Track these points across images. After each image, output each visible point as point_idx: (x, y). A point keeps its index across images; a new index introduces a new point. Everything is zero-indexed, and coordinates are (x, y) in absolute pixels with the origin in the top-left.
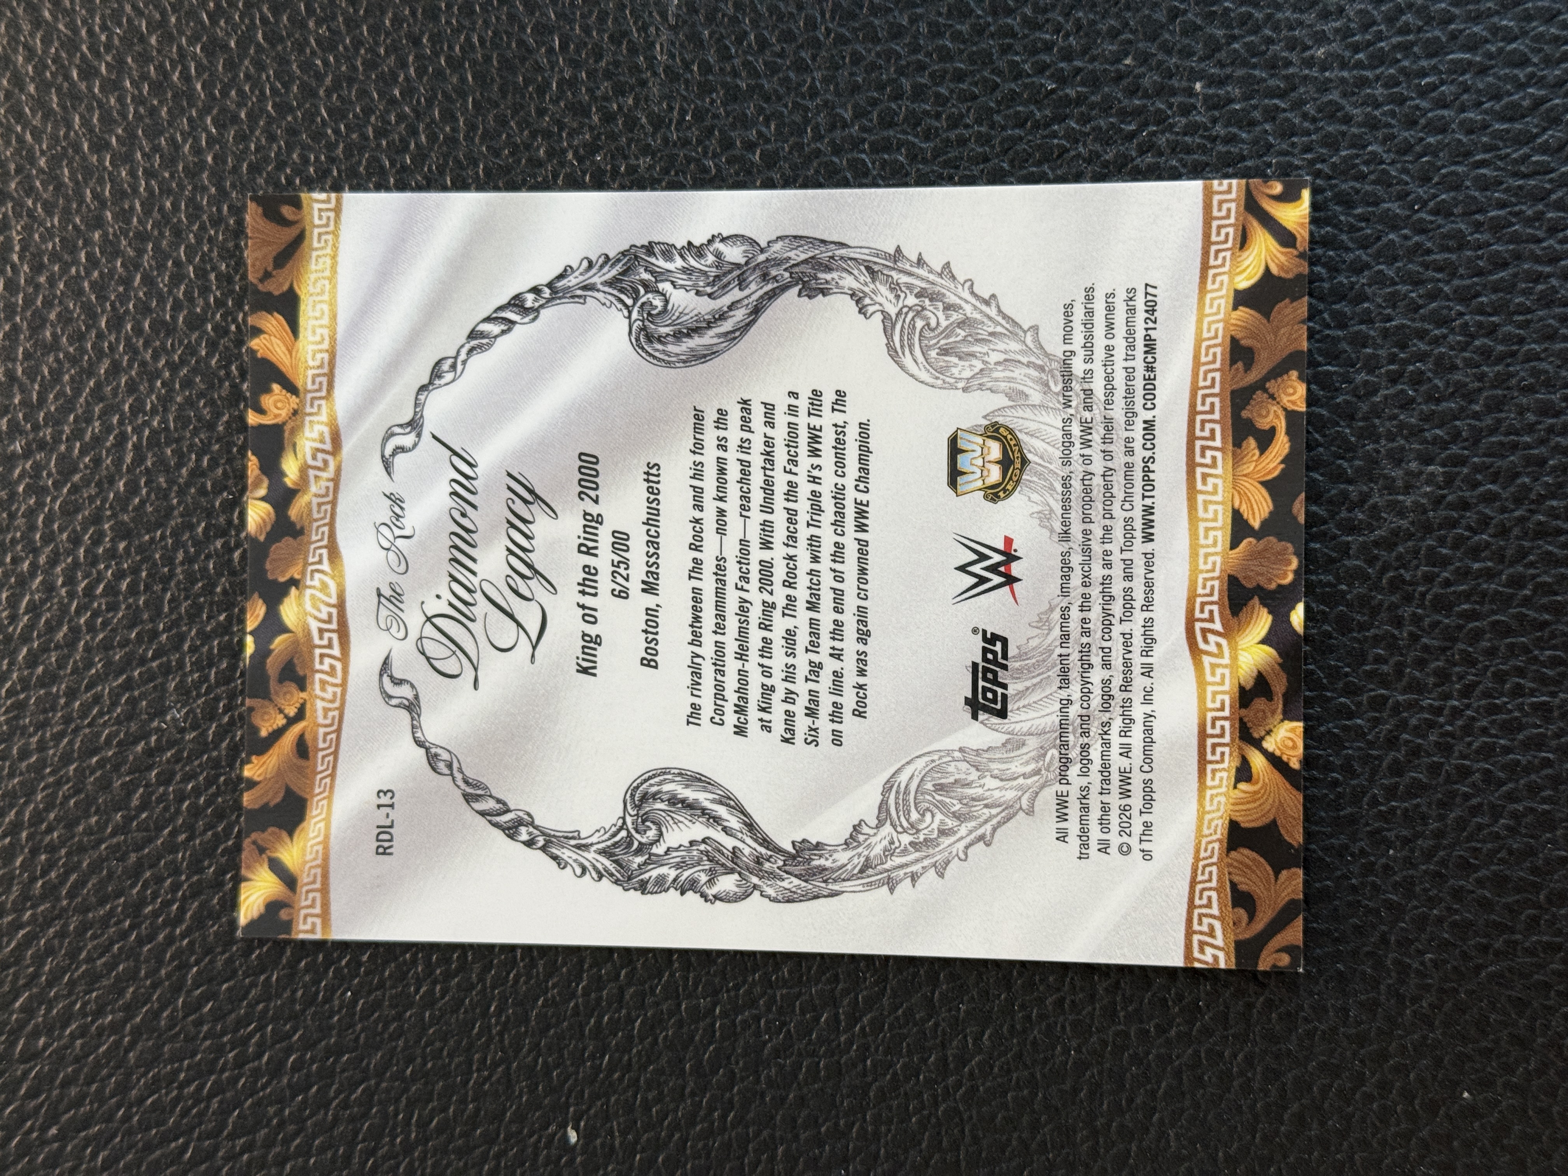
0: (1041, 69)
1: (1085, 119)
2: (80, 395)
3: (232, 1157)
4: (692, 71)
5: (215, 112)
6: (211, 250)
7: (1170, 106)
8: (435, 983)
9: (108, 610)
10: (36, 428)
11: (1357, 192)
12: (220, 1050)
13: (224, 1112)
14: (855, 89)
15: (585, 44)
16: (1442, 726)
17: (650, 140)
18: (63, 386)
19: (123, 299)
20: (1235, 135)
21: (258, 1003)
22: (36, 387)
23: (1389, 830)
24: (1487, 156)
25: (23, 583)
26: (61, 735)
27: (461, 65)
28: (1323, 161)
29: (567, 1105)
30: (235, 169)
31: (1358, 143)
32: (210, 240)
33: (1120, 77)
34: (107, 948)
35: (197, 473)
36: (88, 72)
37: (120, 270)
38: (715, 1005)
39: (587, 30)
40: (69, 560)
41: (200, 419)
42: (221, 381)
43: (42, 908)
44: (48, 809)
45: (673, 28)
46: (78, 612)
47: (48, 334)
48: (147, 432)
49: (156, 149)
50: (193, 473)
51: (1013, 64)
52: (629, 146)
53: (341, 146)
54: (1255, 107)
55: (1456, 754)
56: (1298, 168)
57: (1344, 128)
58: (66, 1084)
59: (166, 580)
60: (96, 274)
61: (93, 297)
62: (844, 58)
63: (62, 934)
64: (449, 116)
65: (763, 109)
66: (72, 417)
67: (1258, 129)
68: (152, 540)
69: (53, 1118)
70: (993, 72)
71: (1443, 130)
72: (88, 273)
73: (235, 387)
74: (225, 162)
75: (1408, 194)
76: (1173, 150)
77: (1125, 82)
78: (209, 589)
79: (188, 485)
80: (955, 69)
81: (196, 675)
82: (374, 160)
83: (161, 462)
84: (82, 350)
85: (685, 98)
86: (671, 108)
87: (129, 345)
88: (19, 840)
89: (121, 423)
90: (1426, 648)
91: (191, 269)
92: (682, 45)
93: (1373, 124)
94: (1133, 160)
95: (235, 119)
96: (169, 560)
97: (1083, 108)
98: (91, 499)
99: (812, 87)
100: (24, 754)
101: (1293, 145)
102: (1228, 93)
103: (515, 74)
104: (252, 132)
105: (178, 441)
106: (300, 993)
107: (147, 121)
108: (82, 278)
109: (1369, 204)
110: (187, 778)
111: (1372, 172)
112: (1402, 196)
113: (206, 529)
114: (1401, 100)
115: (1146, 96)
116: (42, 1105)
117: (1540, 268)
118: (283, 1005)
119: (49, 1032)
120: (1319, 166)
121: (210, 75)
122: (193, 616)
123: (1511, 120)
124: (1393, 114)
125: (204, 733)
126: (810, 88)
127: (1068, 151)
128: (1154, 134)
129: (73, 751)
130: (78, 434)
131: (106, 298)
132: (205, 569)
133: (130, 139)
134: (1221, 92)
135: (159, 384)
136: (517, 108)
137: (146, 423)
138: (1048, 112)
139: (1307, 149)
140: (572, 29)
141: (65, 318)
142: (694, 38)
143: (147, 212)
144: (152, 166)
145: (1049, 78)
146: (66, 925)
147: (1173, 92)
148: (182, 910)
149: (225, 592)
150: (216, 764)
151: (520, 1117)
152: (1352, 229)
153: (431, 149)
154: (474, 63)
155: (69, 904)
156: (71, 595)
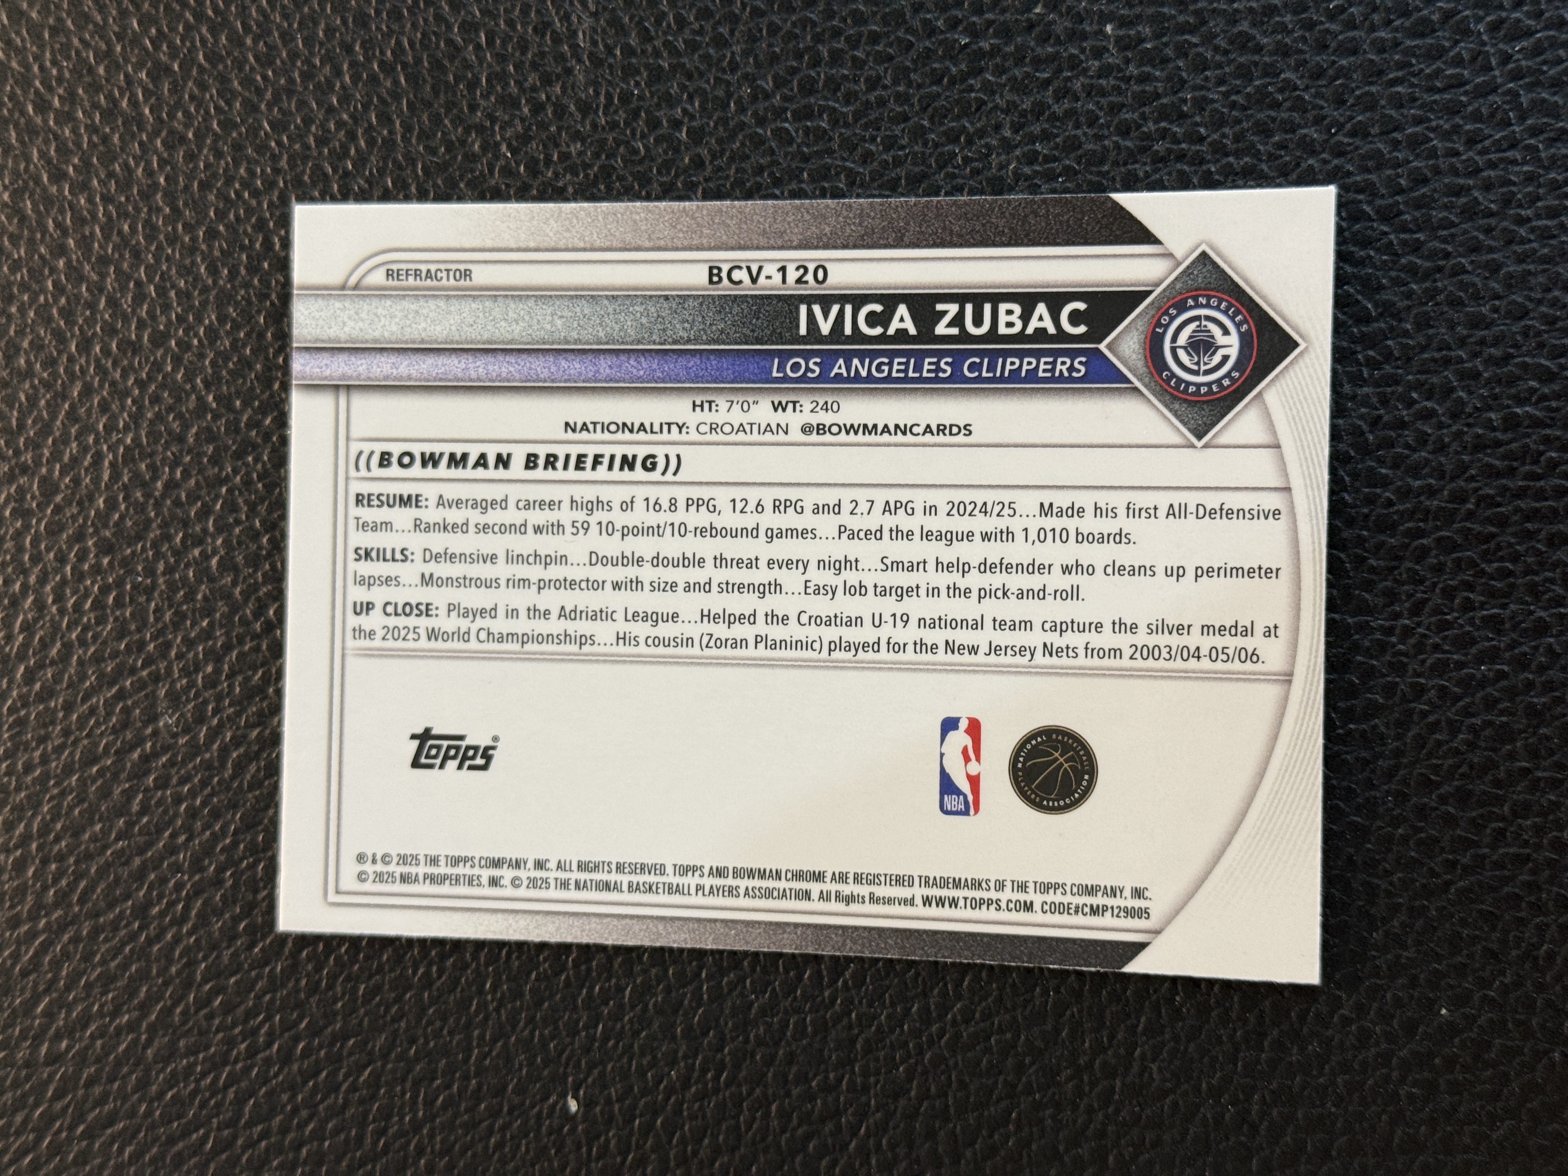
0: (954, 24)
1: (1000, 71)
2: (56, 417)
3: (251, 1144)
4: (615, 56)
5: (164, 134)
6: (169, 268)
7: (1083, 50)
8: (430, 965)
9: (98, 623)
10: (17, 453)
11: (1274, 120)
12: (231, 1043)
13: (240, 1102)
14: (774, 59)
15: (511, 38)
16: (1394, 646)
17: (579, 126)
18: (40, 411)
19: (90, 322)
20: (1149, 74)
21: (265, 994)
22: (15, 413)
23: (1347, 753)
24: (1400, 74)
25: (15, 603)
26: (61, 748)
27: (394, 69)
28: (1238, 92)
29: (565, 1076)
30: (187, 188)
31: (1270, 72)
32: (168, 259)
33: (1031, 26)
34: (118, 950)
35: (171, 485)
36: (42, 106)
37: (85, 294)
38: (700, 968)
39: (511, 23)
40: (58, 578)
41: (170, 432)
42: (188, 395)
43: (55, 915)
44: (54, 820)
45: (595, 15)
46: (69, 627)
47: (22, 361)
48: (122, 450)
49: (111, 175)
50: (168, 486)
51: (926, 22)
52: (560, 134)
53: (285, 157)
54: (1166, 45)
55: (1410, 672)
56: (1213, 101)
57: (1257, 58)
58: (90, 1083)
59: (149, 591)
60: (63, 300)
61: (62, 323)
62: (761, 30)
63: (76, 940)
64: (385, 119)
65: (686, 87)
66: (50, 440)
67: (1171, 65)
68: (133, 553)
69: (80, 1117)
70: (907, 31)
71: (1354, 52)
72: (56, 301)
73: (200, 398)
74: (177, 183)
75: (1324, 118)
76: (1089, 94)
77: (1037, 30)
78: (190, 597)
79: (164, 496)
80: (871, 32)
81: (184, 681)
82: (318, 169)
83: (136, 475)
84: (55, 375)
85: (610, 83)
86: (597, 93)
87: (99, 366)
88: (30, 852)
89: (97, 441)
90: (1372, 570)
91: (152, 288)
92: (604, 30)
93: (1284, 51)
94: (1049, 107)
95: (183, 139)
96: (150, 572)
97: (998, 60)
98: (74, 518)
99: (732, 60)
100: (28, 768)
101: (1207, 79)
102: (1139, 32)
103: (445, 73)
104: (200, 151)
105: (151, 455)
106: (303, 982)
107: (101, 148)
108: (51, 306)
109: (1286, 132)
110: (183, 781)
111: (1285, 100)
112: (1318, 121)
113: (183, 540)
114: (1310, 25)
115: (1058, 42)
116: (69, 1103)
117: (1461, 181)
118: (289, 995)
119: (71, 1034)
120: (1233, 98)
121: (158, 99)
122: (176, 625)
123: (1422, 35)
124: (1304, 39)
125: (195, 737)
126: (730, 62)
127: (984, 103)
128: (1068, 79)
129: (73, 762)
130: (56, 456)
131: (75, 323)
132: (184, 579)
133: (86, 166)
134: (1132, 32)
135: (129, 401)
136: (450, 105)
137: (120, 441)
138: (963, 66)
139: (1221, 81)
140: (497, 25)
141: (37, 346)
142: (615, 22)
143: (107, 237)
144: (109, 191)
145: (961, 33)
146: (79, 931)
147: (1084, 36)
148: (187, 908)
149: (205, 598)
150: (208, 766)
151: (520, 1090)
152: (1272, 157)
153: (371, 153)
154: (405, 65)
155: (81, 911)
156: (62, 612)
